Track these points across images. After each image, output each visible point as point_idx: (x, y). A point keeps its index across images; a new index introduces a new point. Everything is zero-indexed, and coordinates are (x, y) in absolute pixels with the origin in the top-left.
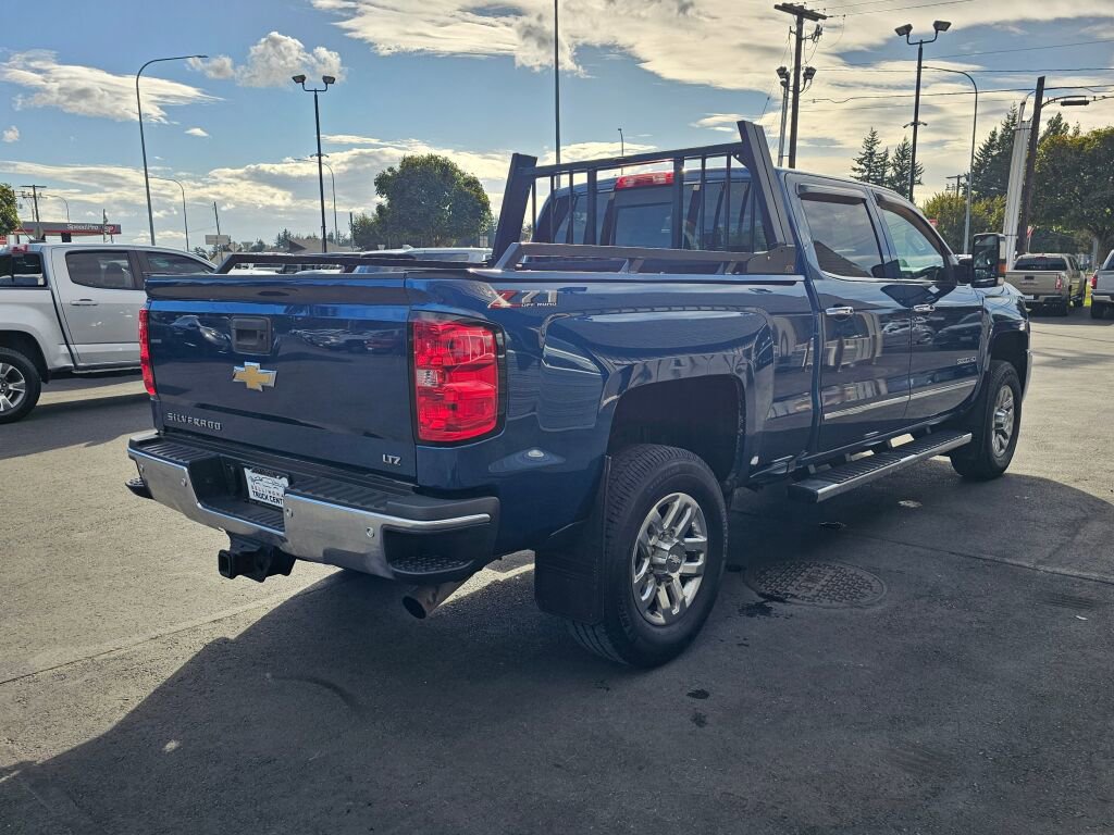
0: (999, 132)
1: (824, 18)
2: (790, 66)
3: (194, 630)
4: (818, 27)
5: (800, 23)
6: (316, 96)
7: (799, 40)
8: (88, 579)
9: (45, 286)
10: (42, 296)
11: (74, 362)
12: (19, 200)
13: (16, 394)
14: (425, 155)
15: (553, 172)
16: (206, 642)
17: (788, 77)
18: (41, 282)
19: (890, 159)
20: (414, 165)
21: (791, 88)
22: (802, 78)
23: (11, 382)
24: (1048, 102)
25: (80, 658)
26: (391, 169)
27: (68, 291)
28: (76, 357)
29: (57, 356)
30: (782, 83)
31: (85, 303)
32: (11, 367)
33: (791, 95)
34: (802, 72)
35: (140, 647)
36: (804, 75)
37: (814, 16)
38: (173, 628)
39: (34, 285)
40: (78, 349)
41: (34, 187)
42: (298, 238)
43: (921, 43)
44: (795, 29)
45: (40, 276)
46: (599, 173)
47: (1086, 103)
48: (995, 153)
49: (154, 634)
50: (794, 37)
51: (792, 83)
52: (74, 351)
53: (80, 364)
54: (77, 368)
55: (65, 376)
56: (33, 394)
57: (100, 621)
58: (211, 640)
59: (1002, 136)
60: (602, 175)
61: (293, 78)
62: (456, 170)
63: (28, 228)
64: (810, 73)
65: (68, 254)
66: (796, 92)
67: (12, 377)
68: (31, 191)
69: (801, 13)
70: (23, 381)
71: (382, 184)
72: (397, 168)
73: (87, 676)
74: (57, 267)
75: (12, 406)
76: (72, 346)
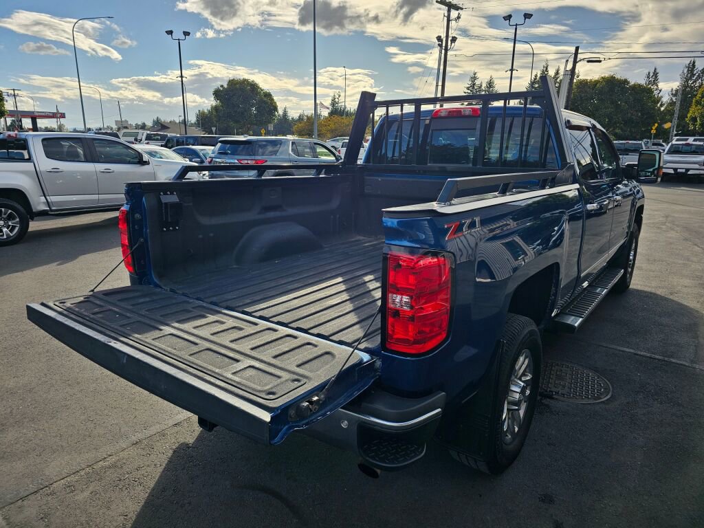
0: (539, 76)
1: (462, 9)
2: (443, 36)
3: (162, 434)
4: (459, 14)
5: (449, 11)
6: (179, 43)
7: (449, 20)
8: (78, 383)
9: (30, 160)
10: (28, 166)
11: (49, 207)
12: (6, 97)
13: (14, 228)
14: (242, 78)
15: (387, 104)
16: (174, 447)
17: (442, 41)
18: (27, 157)
19: (483, 88)
20: (235, 84)
21: (444, 48)
22: (449, 42)
23: (10, 220)
24: (580, 60)
25: (83, 466)
26: (222, 86)
27: (45, 164)
28: (51, 204)
29: (38, 203)
30: (439, 45)
31: (56, 171)
32: (10, 211)
33: (443, 51)
34: (450, 39)
35: (126, 453)
36: (451, 41)
37: (457, 8)
38: (148, 433)
39: (22, 160)
40: (52, 199)
41: (14, 90)
42: (164, 122)
43: (516, 25)
44: (446, 15)
45: (25, 153)
46: (422, 106)
47: (600, 61)
48: (537, 86)
49: (134, 439)
50: (446, 19)
51: (444, 45)
52: (49, 201)
53: (53, 208)
54: (51, 210)
55: (43, 214)
56: (24, 226)
57: (92, 425)
58: (177, 445)
59: (541, 77)
60: (424, 108)
61: (166, 32)
62: (259, 87)
63: (12, 114)
64: (454, 39)
65: (44, 140)
66: (446, 50)
67: (10, 217)
68: (12, 92)
69: (451, 6)
70: (18, 220)
71: (217, 94)
72: (226, 86)
73: (91, 488)
74: (37, 149)
75: (11, 235)
76: (48, 197)
